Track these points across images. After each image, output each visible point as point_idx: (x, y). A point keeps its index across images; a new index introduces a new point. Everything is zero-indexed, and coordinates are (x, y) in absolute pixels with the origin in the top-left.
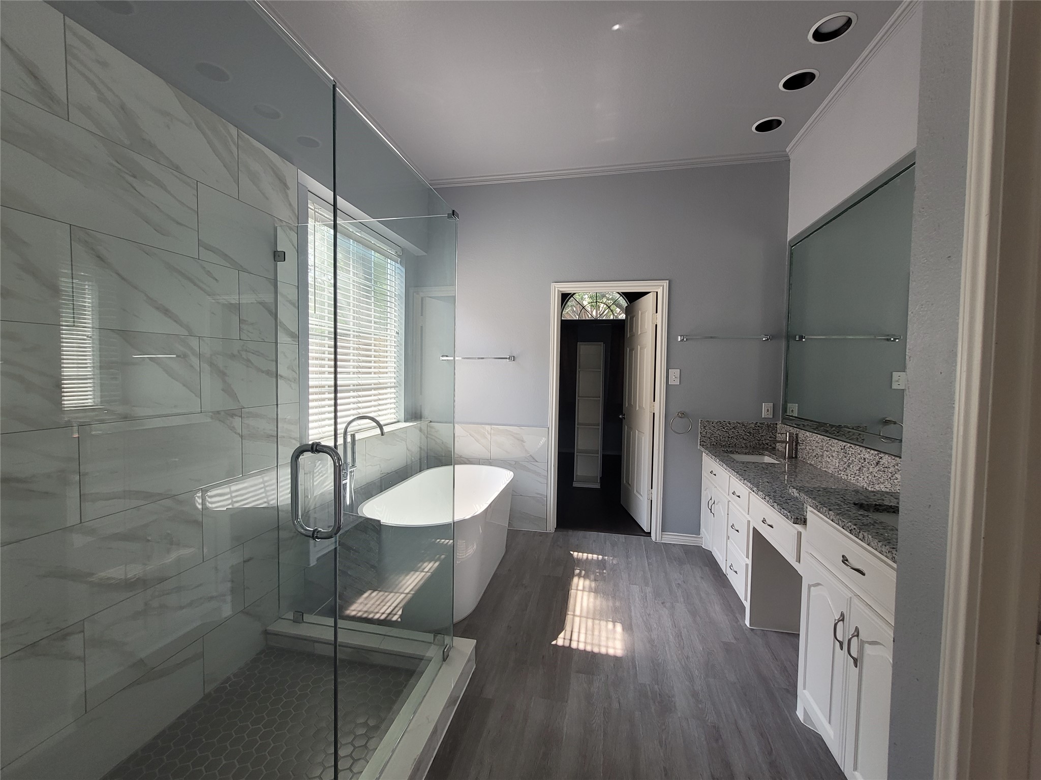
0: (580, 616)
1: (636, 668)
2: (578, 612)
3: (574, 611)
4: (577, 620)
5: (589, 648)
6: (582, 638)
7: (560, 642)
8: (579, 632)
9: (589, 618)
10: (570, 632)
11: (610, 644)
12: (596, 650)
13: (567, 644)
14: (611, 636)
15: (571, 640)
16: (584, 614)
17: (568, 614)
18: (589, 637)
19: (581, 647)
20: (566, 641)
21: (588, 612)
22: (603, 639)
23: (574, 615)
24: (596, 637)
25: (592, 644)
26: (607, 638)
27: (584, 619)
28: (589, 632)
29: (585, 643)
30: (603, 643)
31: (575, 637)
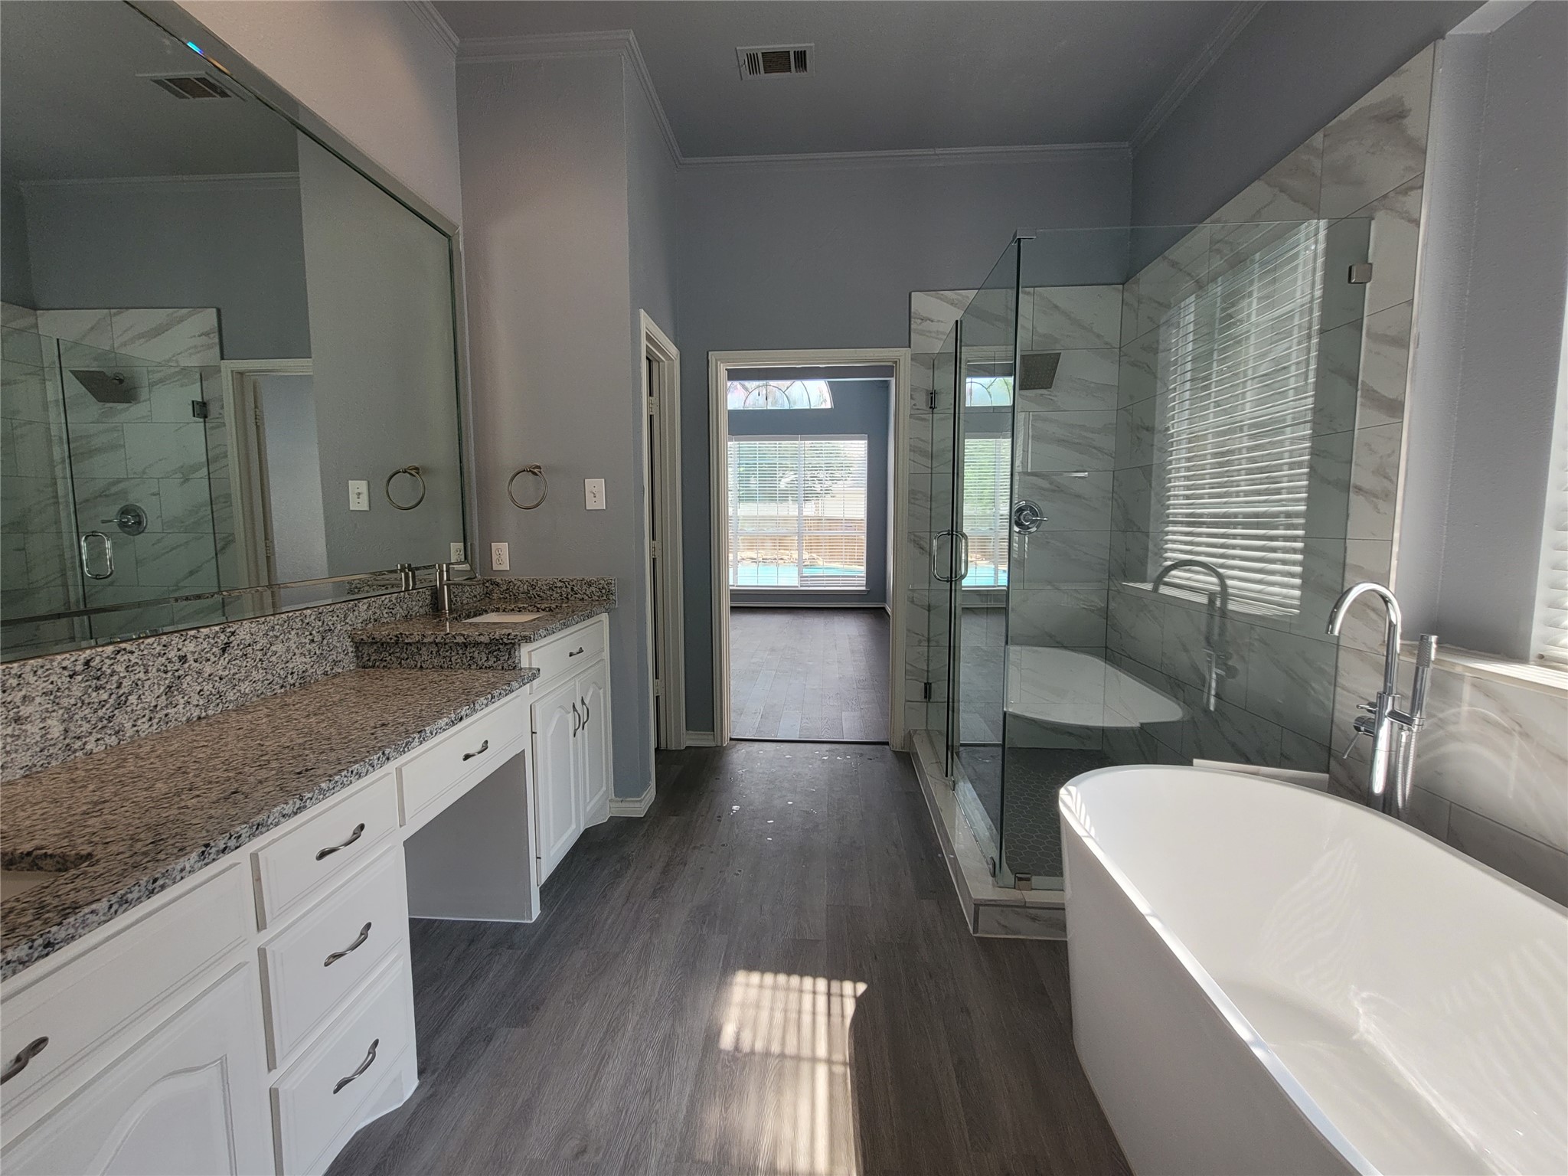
0: (814, 1060)
1: (725, 955)
2: (822, 1071)
3: (831, 1075)
4: (822, 1051)
5: (795, 980)
6: (807, 999)
7: (851, 990)
8: (814, 1013)
9: (792, 1058)
10: (832, 1011)
11: (753, 993)
12: (782, 978)
13: (835, 985)
14: (751, 1012)
15: (829, 994)
16: (805, 1067)
17: (844, 1064)
18: (793, 1006)
19: (808, 982)
20: (839, 992)
21: (797, 1073)
22: (766, 1003)
23: (829, 1062)
24: (780, 1005)
25: (788, 989)
26: (758, 1006)
27: (806, 1052)
28: (793, 1016)
29: (801, 991)
30: (768, 993)
31: (822, 1001)
